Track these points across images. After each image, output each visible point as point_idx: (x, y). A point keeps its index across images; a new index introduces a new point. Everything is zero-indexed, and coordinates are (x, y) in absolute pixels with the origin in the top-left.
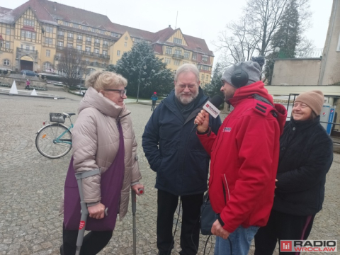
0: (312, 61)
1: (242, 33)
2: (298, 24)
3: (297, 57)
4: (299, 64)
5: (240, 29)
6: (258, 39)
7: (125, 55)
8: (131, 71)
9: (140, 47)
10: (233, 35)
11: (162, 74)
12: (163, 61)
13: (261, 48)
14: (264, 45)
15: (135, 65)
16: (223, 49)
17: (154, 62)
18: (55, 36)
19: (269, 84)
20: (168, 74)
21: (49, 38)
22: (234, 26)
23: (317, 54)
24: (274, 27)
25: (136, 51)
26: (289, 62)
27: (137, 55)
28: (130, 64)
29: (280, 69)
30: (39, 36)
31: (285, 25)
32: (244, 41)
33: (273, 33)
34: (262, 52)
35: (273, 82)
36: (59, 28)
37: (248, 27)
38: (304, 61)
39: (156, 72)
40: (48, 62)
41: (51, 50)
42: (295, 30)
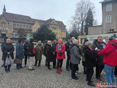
0: (99, 27)
1: (75, 19)
2: (92, 15)
3: (94, 25)
5: (75, 18)
6: (81, 21)
7: (39, 29)
8: (41, 34)
9: (43, 26)
10: (73, 20)
11: (52, 34)
12: (51, 30)
14: (83, 23)
15: (43, 32)
16: (70, 24)
17: (48, 30)
18: (13, 25)
19: (87, 34)
20: (54, 33)
21: (11, 25)
22: (73, 17)
23: (101, 24)
24: (85, 17)
25: (42, 27)
26: (92, 27)
27: (43, 29)
28: (41, 32)
29: (90, 30)
30: (7, 25)
31: (88, 16)
32: (76, 21)
33: (85, 18)
34: (82, 24)
35: (88, 34)
36: (14, 22)
37: (77, 17)
38: (97, 27)
39: (50, 34)
40: (11, 33)
41: (12, 29)
42: (92, 17)
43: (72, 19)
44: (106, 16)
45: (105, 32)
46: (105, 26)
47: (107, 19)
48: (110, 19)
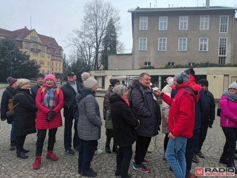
0: (127, 56)
1: (83, 36)
2: (115, 34)
3: (118, 53)
4: (121, 57)
5: (81, 34)
6: (94, 41)
9: (4, 43)
10: (77, 38)
11: (28, 64)
12: (26, 54)
13: (96, 46)
14: (98, 46)
15: (3, 57)
16: (71, 46)
17: (19, 54)
19: (106, 68)
20: (33, 62)
22: (77, 32)
23: (130, 52)
24: (102, 34)
25: (2, 46)
26: (116, 56)
27: (4, 49)
29: (112, 60)
31: (109, 34)
32: (85, 41)
33: (103, 37)
34: (97, 49)
35: (109, 68)
37: (87, 33)
39: (22, 62)
42: (115, 37)
43: (76, 36)
44: (139, 38)
45: (137, 66)
46: (137, 56)
47: (141, 44)
48: (145, 44)
